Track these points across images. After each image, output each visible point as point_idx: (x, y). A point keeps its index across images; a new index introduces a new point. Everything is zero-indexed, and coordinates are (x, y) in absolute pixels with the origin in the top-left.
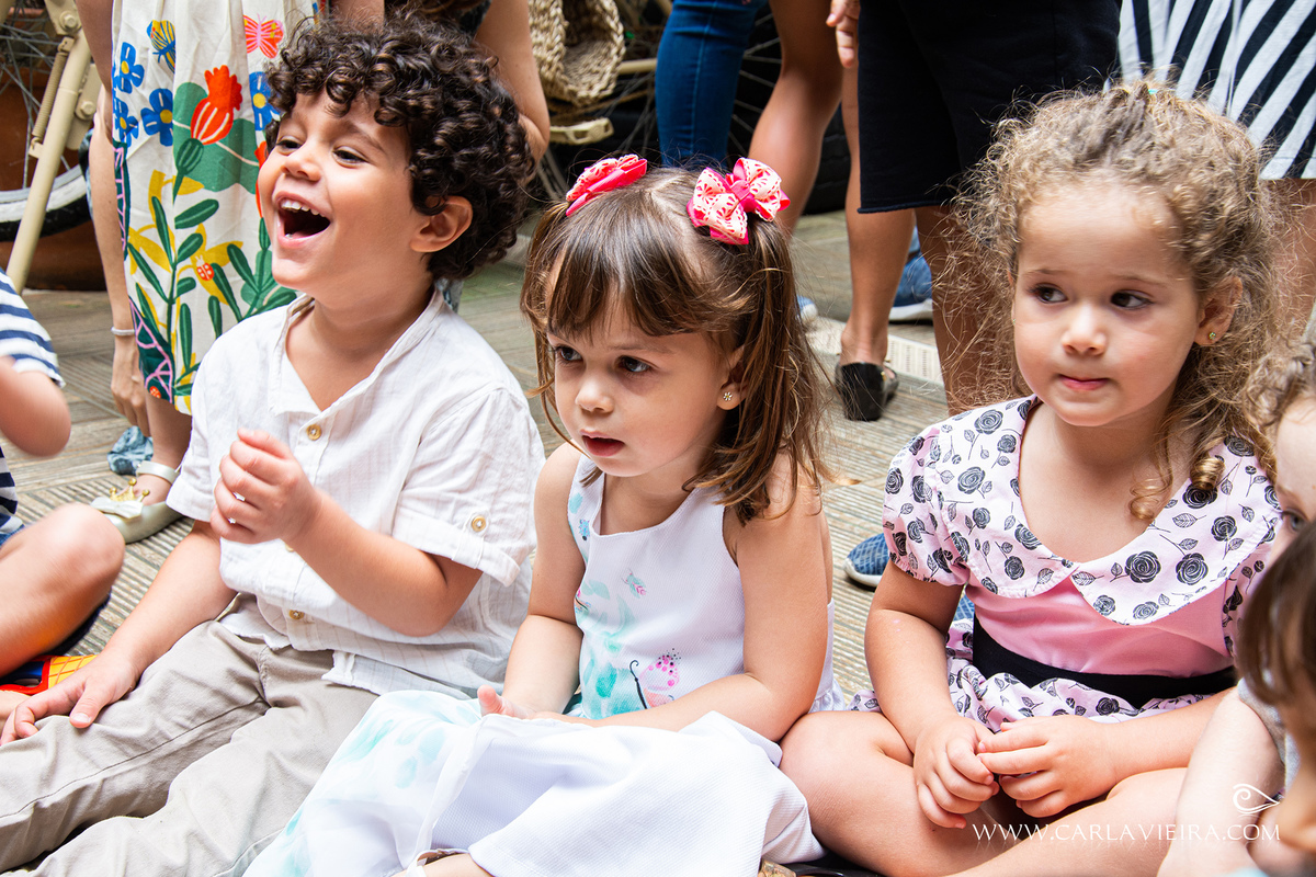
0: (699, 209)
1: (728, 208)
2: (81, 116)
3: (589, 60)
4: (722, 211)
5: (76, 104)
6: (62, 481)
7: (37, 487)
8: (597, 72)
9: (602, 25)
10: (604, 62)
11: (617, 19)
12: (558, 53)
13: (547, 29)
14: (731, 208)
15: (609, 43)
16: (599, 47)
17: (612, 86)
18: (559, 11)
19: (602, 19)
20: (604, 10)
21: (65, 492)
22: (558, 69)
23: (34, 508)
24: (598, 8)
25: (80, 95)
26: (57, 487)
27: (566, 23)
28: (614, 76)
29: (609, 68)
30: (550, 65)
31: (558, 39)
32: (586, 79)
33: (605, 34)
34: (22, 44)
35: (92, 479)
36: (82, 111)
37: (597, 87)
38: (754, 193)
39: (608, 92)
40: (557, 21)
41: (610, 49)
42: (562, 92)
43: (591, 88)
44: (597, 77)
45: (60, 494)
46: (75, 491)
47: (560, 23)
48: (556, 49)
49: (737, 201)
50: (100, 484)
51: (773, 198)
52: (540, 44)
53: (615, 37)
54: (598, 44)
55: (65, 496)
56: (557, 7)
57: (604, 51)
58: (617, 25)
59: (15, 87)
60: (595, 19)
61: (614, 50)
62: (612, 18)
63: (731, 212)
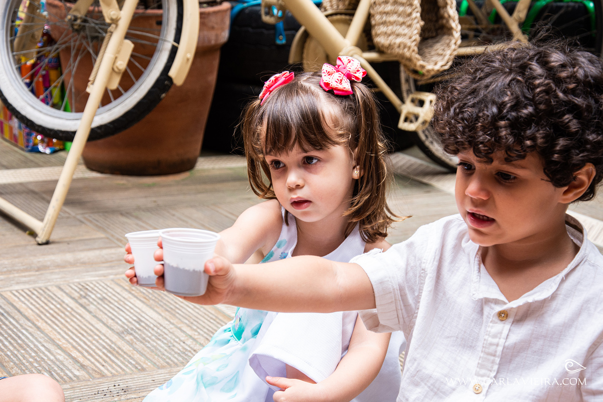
0: (326, 82)
1: (340, 79)
2: (116, 69)
3: (439, 47)
4: (337, 81)
5: (114, 63)
6: (77, 280)
7: (62, 283)
8: (442, 55)
9: (447, 25)
10: (446, 49)
11: (457, 21)
12: (415, 40)
13: (410, 26)
14: (341, 78)
15: (451, 37)
16: (445, 39)
17: (450, 63)
18: (418, 15)
19: (448, 21)
20: (449, 16)
21: (77, 286)
22: (414, 51)
23: (57, 294)
24: (446, 15)
25: (116, 58)
26: (73, 283)
27: (422, 23)
28: (452, 57)
29: (448, 52)
30: (409, 48)
31: (416, 32)
32: (434, 58)
33: (448, 31)
34: (94, 28)
35: (95, 280)
36: (117, 68)
37: (440, 64)
38: (349, 70)
39: (447, 67)
40: (416, 21)
41: (451, 40)
42: (415, 65)
43: (436, 64)
44: (441, 58)
45: (74, 287)
46: (83, 286)
47: (418, 22)
48: (414, 38)
49: (343, 75)
50: (98, 283)
51: (358, 71)
52: (405, 35)
53: (454, 33)
54: (445, 37)
55: (76, 288)
56: (417, 12)
57: (448, 41)
58: (457, 26)
59: (89, 53)
60: (444, 21)
61: (453, 41)
62: (454, 21)
63: (341, 80)
